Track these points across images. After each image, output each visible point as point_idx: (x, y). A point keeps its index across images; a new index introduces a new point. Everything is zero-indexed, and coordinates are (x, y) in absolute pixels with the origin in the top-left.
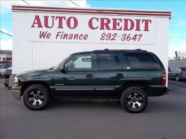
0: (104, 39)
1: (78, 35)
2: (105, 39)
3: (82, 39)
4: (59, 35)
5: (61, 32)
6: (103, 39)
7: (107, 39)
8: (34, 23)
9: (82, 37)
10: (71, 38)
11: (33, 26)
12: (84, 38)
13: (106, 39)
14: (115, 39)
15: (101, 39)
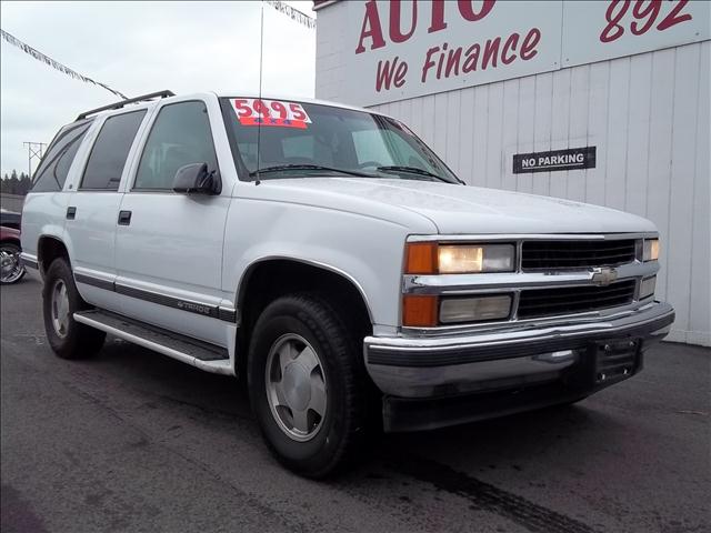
0: (621, 31)
1: (498, 40)
2: (627, 28)
3: (514, 57)
4: (433, 64)
5: (437, 49)
6: (614, 30)
7: (638, 28)
8: (364, 35)
9: (514, 48)
10: (473, 67)
11: (361, 49)
12: (524, 49)
13: (634, 25)
14: (688, 17)
15: (604, 38)
